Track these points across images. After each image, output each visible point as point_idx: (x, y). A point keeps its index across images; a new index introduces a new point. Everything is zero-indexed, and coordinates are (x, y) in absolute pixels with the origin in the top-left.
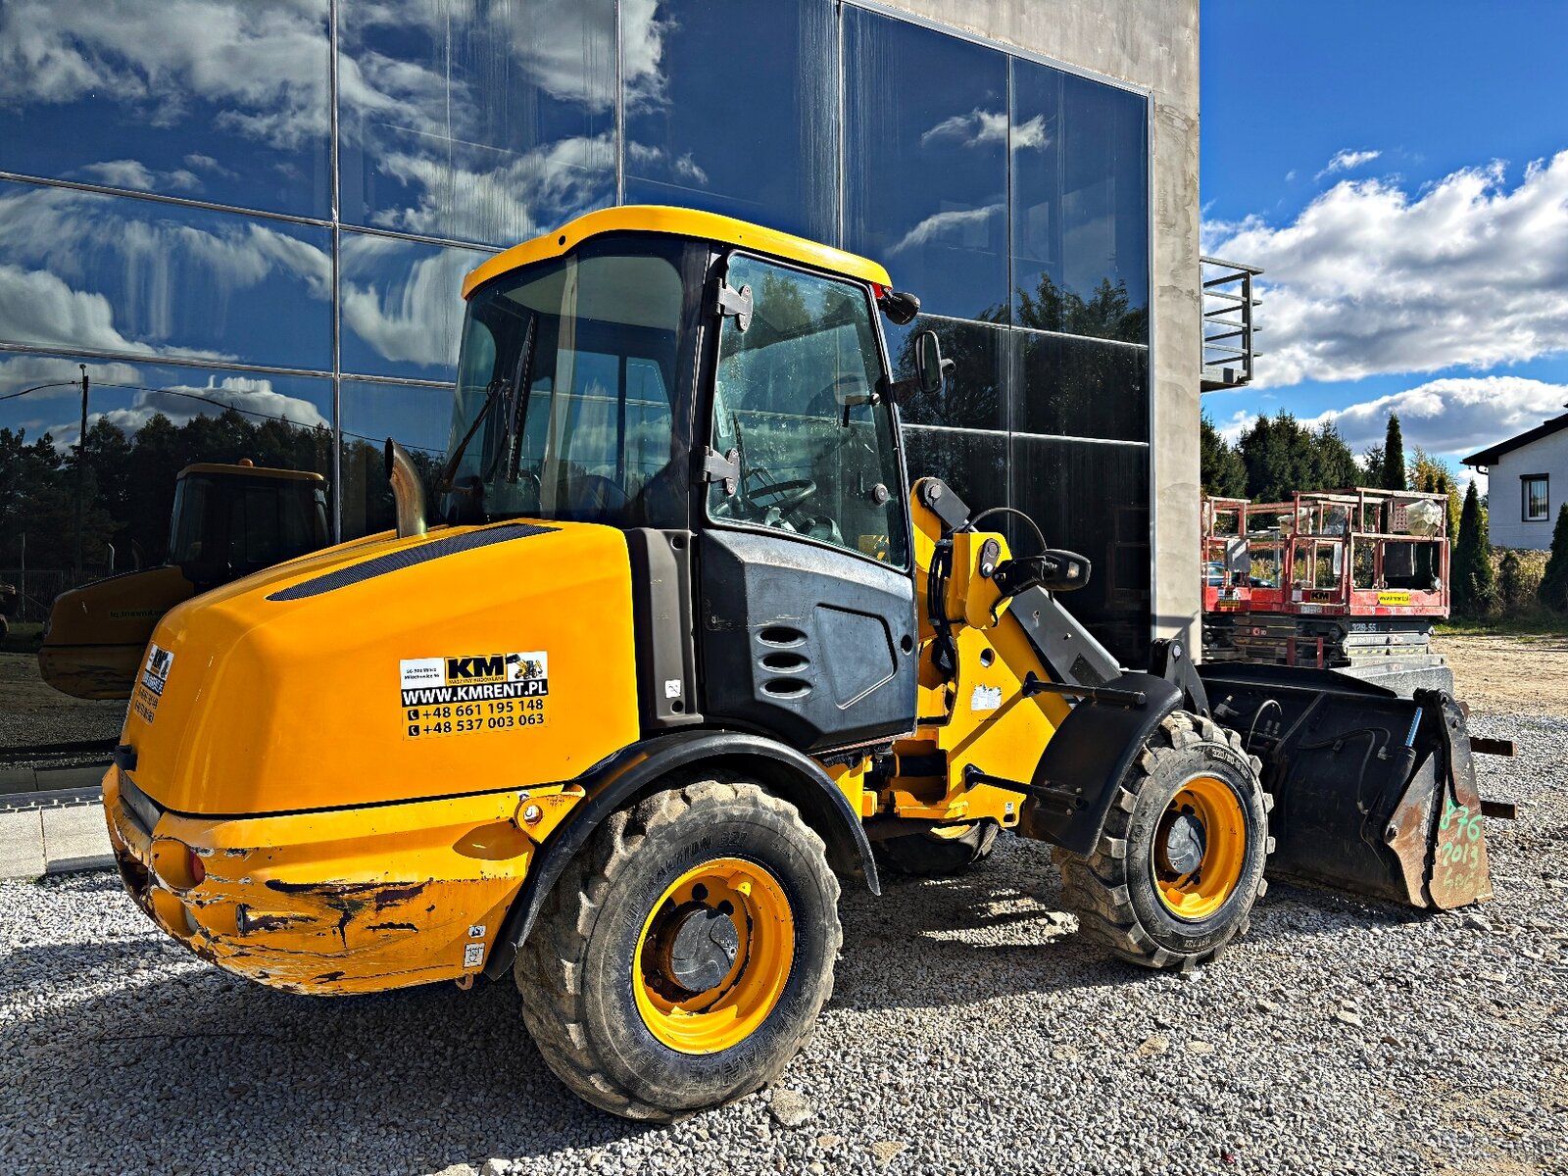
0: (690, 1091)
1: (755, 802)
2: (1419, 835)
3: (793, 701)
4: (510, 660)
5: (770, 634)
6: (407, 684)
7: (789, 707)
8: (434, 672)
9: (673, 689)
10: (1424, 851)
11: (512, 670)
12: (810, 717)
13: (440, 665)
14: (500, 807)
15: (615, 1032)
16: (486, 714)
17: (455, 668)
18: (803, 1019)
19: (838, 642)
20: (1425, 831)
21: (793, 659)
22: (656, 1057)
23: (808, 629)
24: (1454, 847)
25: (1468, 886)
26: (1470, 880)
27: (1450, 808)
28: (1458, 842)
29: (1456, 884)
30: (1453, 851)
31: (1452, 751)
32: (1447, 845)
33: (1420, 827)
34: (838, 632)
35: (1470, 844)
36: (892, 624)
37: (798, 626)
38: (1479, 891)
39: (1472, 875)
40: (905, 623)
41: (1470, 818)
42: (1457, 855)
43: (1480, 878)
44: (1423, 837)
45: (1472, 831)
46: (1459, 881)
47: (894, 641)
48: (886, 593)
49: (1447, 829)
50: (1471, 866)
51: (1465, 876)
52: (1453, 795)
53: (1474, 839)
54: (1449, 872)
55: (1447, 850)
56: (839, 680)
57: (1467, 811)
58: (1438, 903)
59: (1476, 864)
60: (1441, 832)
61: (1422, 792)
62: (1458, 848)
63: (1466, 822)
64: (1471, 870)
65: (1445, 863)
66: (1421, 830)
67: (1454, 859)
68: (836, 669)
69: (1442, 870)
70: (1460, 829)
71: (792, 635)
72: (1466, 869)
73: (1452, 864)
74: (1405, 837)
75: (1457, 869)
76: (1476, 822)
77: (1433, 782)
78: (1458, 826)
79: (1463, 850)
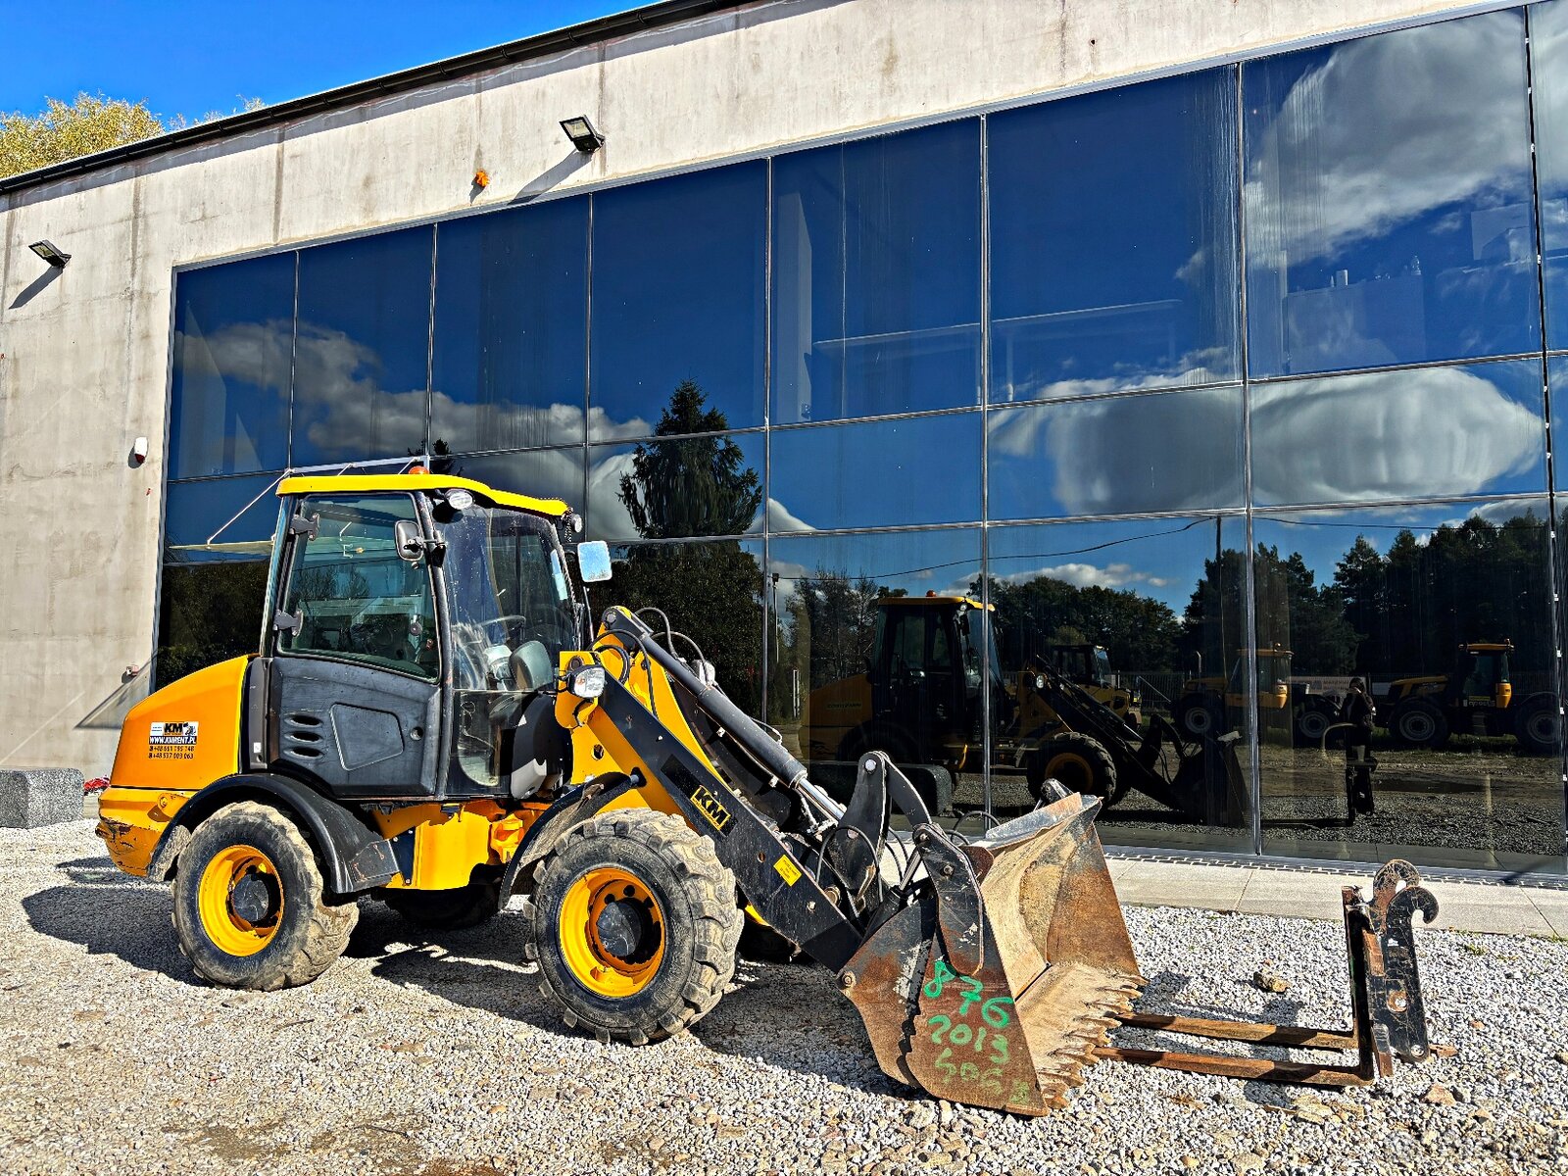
0: (218, 971)
1: (264, 816)
2: (896, 996)
3: (308, 761)
4: (186, 725)
5: (299, 719)
6: (152, 734)
7: (304, 765)
8: (157, 729)
9: (257, 748)
10: (905, 1017)
11: (185, 730)
12: (320, 773)
13: (162, 725)
14: (152, 797)
15: (185, 924)
16: (174, 751)
17: (167, 728)
18: (282, 955)
19: (352, 728)
20: (904, 990)
21: (314, 737)
22: (205, 943)
23: (325, 718)
24: (954, 1025)
25: (991, 1083)
26: (995, 1077)
27: (943, 973)
28: (963, 1021)
29: (963, 1074)
30: (952, 1028)
31: (941, 903)
32: (938, 1018)
33: (894, 985)
34: (354, 721)
35: (990, 1030)
36: (403, 718)
37: (318, 716)
38: (1015, 1098)
39: (998, 1072)
40: (417, 719)
41: (986, 995)
42: (961, 1035)
43: (1016, 1082)
44: (902, 997)
45: (993, 1014)
46: (968, 1072)
47: (404, 730)
48: (400, 697)
49: (936, 999)
50: (994, 1058)
51: (982, 1069)
52: (946, 959)
53: (997, 1025)
54: (947, 1053)
55: (940, 1024)
56: (350, 753)
57: (979, 986)
58: (925, 1085)
59: (1005, 1059)
60: (925, 998)
61: (899, 944)
62: (963, 1028)
63: (979, 999)
64: (996, 1065)
65: (936, 1039)
66: (896, 989)
67: (953, 1038)
68: (348, 744)
69: (932, 1048)
70: (966, 1004)
71: (314, 721)
72: (983, 1061)
73: (951, 1045)
74: (870, 991)
75: (963, 1054)
76: (1000, 1005)
77: (920, 936)
78: (962, 1000)
79: (975, 1035)
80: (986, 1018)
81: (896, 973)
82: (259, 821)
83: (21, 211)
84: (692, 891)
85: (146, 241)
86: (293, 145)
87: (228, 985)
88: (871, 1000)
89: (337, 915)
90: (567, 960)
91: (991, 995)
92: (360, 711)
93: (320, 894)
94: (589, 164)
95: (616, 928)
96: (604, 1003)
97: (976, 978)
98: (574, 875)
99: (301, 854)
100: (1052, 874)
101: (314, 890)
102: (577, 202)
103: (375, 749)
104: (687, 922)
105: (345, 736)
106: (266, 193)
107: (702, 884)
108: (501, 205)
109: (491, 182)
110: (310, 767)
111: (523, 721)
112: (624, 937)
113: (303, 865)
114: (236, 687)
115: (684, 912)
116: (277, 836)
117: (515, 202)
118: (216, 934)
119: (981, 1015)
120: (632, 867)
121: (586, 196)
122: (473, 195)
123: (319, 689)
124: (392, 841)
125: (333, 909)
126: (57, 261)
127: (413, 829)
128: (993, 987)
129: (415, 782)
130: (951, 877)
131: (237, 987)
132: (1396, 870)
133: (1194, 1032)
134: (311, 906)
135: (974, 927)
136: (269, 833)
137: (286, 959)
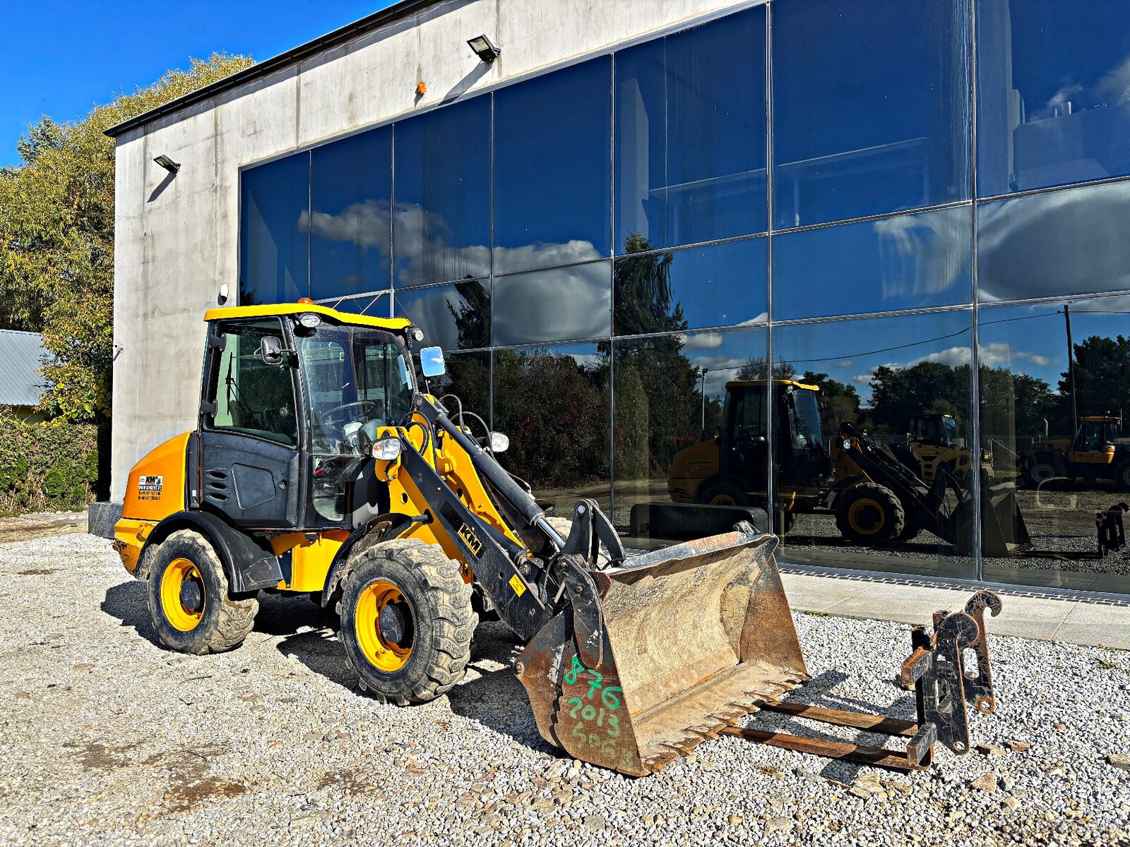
0: (171, 641)
1: (194, 539)
2: (549, 681)
3: (220, 503)
4: (157, 478)
5: (214, 474)
6: (140, 484)
7: (215, 504)
8: (142, 480)
9: (194, 493)
10: (554, 697)
11: (156, 481)
12: (226, 511)
13: (145, 478)
14: (137, 525)
16: (150, 495)
17: (148, 480)
18: (205, 632)
19: (245, 481)
20: (554, 677)
21: (223, 486)
22: (165, 622)
23: (229, 474)
24: (584, 705)
25: (607, 750)
26: (610, 746)
27: (577, 666)
28: (590, 702)
29: (590, 741)
30: (583, 708)
31: (575, 614)
32: (574, 700)
33: (548, 673)
34: (246, 475)
35: (607, 711)
36: (274, 474)
37: (224, 472)
38: (624, 762)
39: (612, 742)
40: (283, 474)
41: (605, 685)
42: (589, 713)
43: (624, 750)
44: (553, 683)
45: (609, 699)
46: (594, 741)
47: (276, 482)
48: (273, 459)
49: (573, 685)
50: (610, 732)
51: (602, 739)
52: (579, 656)
53: (612, 707)
54: (580, 725)
55: (575, 704)
56: (244, 497)
57: (600, 677)
58: (566, 748)
59: (617, 733)
60: (566, 685)
61: (551, 643)
62: (590, 708)
63: (600, 686)
64: (611, 737)
65: (573, 715)
66: (549, 676)
67: (585, 716)
68: (243, 492)
69: (570, 721)
70: (591, 691)
71: (223, 476)
72: (603, 733)
73: (582, 720)
74: (532, 676)
75: (590, 727)
76: (613, 693)
77: (564, 638)
78: (589, 687)
79: (598, 713)
80: (604, 701)
81: (549, 665)
82: (191, 542)
83: (150, 136)
84: (432, 599)
85: (222, 151)
86: (307, 76)
87: (178, 651)
88: (533, 682)
89: (239, 607)
90: (360, 644)
91: (608, 684)
92: (249, 469)
93: (226, 592)
94: (491, 71)
95: (390, 623)
96: (380, 675)
97: (599, 671)
98: (363, 585)
99: (214, 565)
100: (742, 594)
101: (222, 590)
102: (482, 99)
103: (258, 495)
104: (428, 621)
105: (241, 486)
106: (290, 112)
107: (440, 594)
108: (434, 106)
109: (428, 90)
110: (220, 507)
111: (361, 476)
112: (395, 629)
113: (215, 572)
114: (182, 452)
115: (426, 614)
116: (200, 553)
117: (443, 103)
118: (171, 616)
119: (601, 700)
120: (396, 581)
121: (490, 93)
122: (417, 100)
123: (225, 454)
124: (278, 557)
125: (237, 602)
126: (172, 168)
127: (291, 550)
128: (608, 679)
129: (283, 518)
130: (582, 595)
131: (182, 651)
132: (983, 598)
133: (820, 718)
134: (220, 600)
135: (596, 633)
136: (196, 550)
137: (207, 634)
